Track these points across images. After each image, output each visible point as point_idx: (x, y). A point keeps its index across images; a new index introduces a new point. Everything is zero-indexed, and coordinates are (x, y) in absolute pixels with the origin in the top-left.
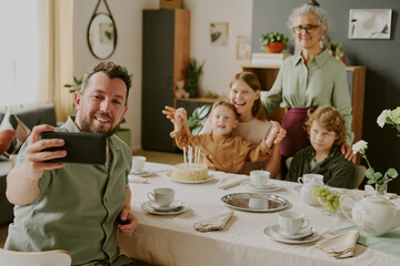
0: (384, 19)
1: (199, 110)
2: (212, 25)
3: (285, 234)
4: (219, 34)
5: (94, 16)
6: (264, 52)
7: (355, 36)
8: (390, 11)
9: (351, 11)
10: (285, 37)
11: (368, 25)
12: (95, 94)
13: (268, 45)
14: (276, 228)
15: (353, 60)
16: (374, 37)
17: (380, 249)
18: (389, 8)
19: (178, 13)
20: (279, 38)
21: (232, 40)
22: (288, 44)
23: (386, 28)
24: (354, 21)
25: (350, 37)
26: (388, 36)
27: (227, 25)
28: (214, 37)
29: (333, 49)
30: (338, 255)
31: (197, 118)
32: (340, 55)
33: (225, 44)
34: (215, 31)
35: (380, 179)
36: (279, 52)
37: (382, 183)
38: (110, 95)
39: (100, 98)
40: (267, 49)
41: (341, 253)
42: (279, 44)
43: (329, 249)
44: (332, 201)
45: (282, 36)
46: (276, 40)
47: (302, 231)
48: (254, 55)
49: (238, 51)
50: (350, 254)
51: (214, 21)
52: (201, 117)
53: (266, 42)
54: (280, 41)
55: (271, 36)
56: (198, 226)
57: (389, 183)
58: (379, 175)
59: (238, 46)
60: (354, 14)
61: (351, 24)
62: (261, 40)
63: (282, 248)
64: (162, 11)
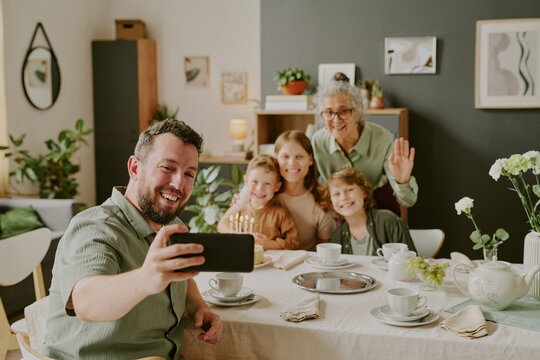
0: (427, 49)
1: (205, 172)
2: (187, 60)
3: (398, 316)
4: (198, 72)
5: (30, 51)
6: (280, 93)
7: (393, 71)
8: (434, 40)
9: (386, 40)
10: (306, 74)
11: (408, 56)
12: (165, 164)
13: (287, 84)
14: (385, 309)
15: (391, 100)
16: (416, 71)
17: (513, 324)
18: (432, 35)
19: (142, 45)
20: (299, 76)
21: (215, 79)
22: (310, 82)
23: (430, 60)
24: (391, 52)
25: (387, 72)
26: (432, 70)
27: (207, 59)
28: (191, 76)
29: (369, 87)
30: (472, 334)
31: (204, 182)
32: (377, 95)
33: (204, 84)
34: (190, 67)
35: (489, 242)
36: (300, 93)
37: (491, 247)
38: (184, 166)
39: (170, 169)
40: (285, 90)
41: (474, 332)
42: (300, 83)
43: (458, 328)
44: (435, 273)
45: (302, 73)
46: (296, 79)
47: (418, 311)
48: (268, 98)
49: (223, 93)
50: (484, 332)
51: (189, 54)
52: (208, 181)
53: (284, 81)
54: (301, 79)
55: (289, 73)
56: (288, 316)
57: (499, 247)
58: (486, 237)
59: (223, 87)
60: (391, 43)
61: (387, 56)
62: (276, 78)
63: (401, 332)
64: (119, 42)
